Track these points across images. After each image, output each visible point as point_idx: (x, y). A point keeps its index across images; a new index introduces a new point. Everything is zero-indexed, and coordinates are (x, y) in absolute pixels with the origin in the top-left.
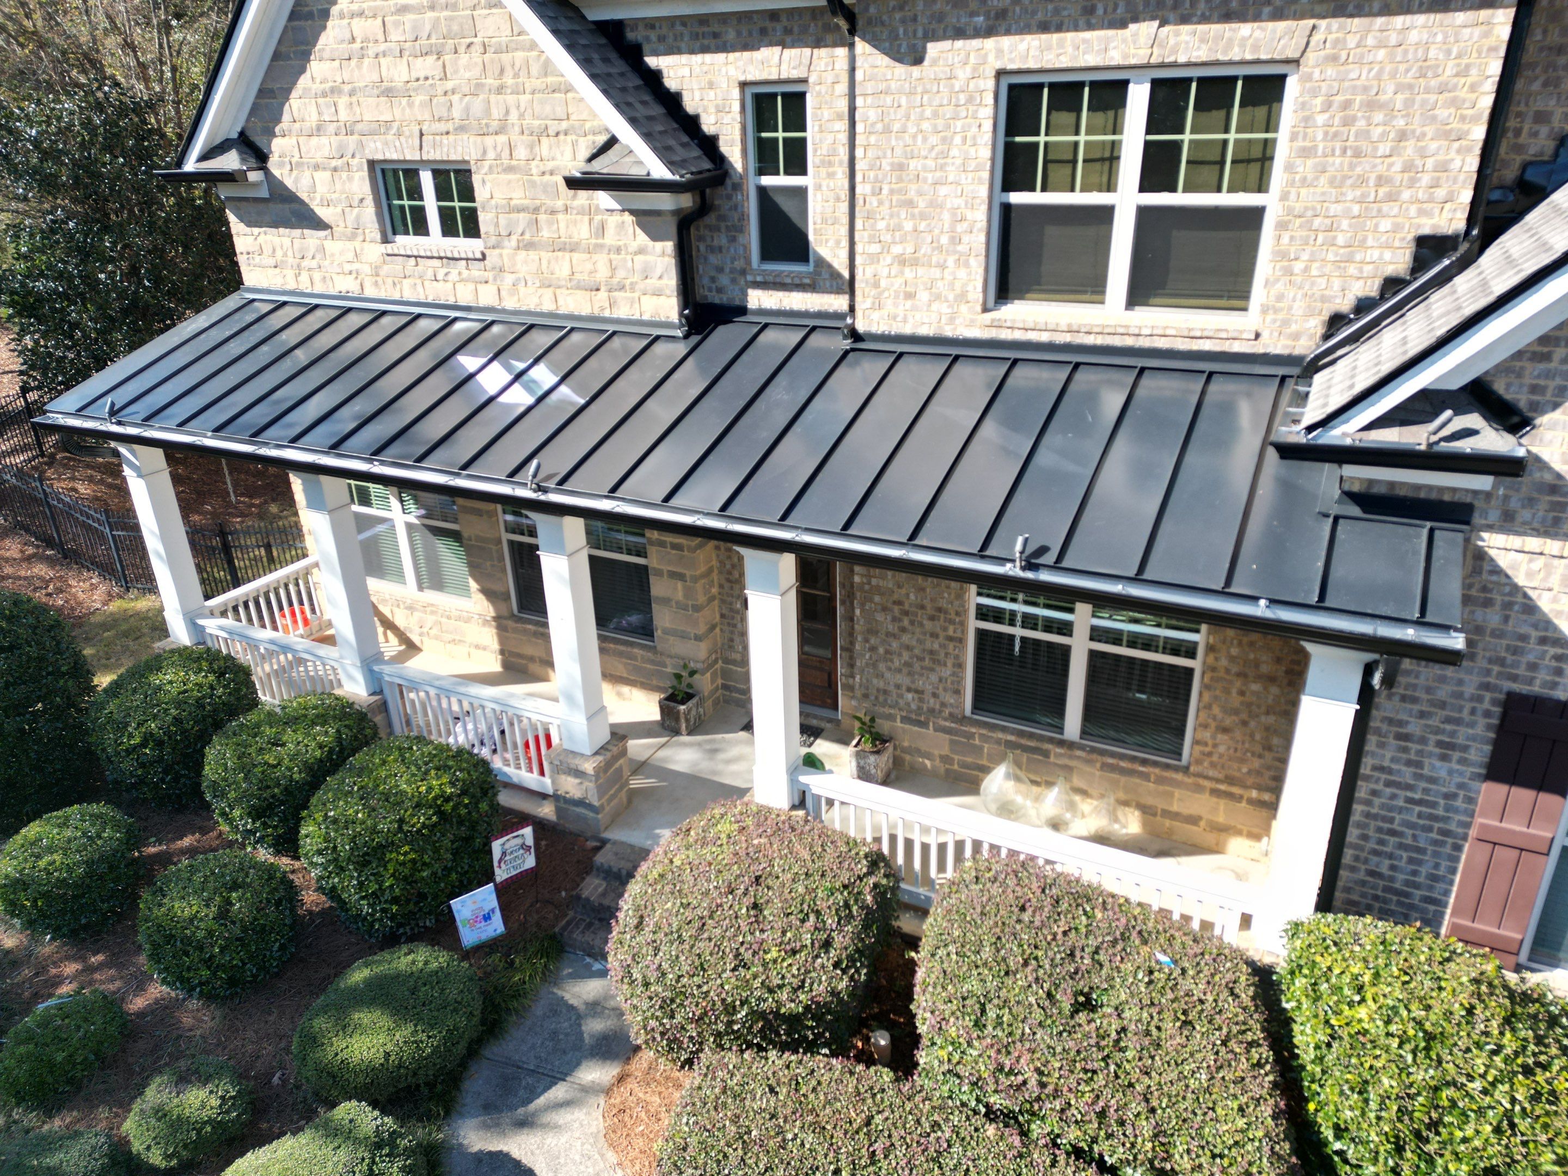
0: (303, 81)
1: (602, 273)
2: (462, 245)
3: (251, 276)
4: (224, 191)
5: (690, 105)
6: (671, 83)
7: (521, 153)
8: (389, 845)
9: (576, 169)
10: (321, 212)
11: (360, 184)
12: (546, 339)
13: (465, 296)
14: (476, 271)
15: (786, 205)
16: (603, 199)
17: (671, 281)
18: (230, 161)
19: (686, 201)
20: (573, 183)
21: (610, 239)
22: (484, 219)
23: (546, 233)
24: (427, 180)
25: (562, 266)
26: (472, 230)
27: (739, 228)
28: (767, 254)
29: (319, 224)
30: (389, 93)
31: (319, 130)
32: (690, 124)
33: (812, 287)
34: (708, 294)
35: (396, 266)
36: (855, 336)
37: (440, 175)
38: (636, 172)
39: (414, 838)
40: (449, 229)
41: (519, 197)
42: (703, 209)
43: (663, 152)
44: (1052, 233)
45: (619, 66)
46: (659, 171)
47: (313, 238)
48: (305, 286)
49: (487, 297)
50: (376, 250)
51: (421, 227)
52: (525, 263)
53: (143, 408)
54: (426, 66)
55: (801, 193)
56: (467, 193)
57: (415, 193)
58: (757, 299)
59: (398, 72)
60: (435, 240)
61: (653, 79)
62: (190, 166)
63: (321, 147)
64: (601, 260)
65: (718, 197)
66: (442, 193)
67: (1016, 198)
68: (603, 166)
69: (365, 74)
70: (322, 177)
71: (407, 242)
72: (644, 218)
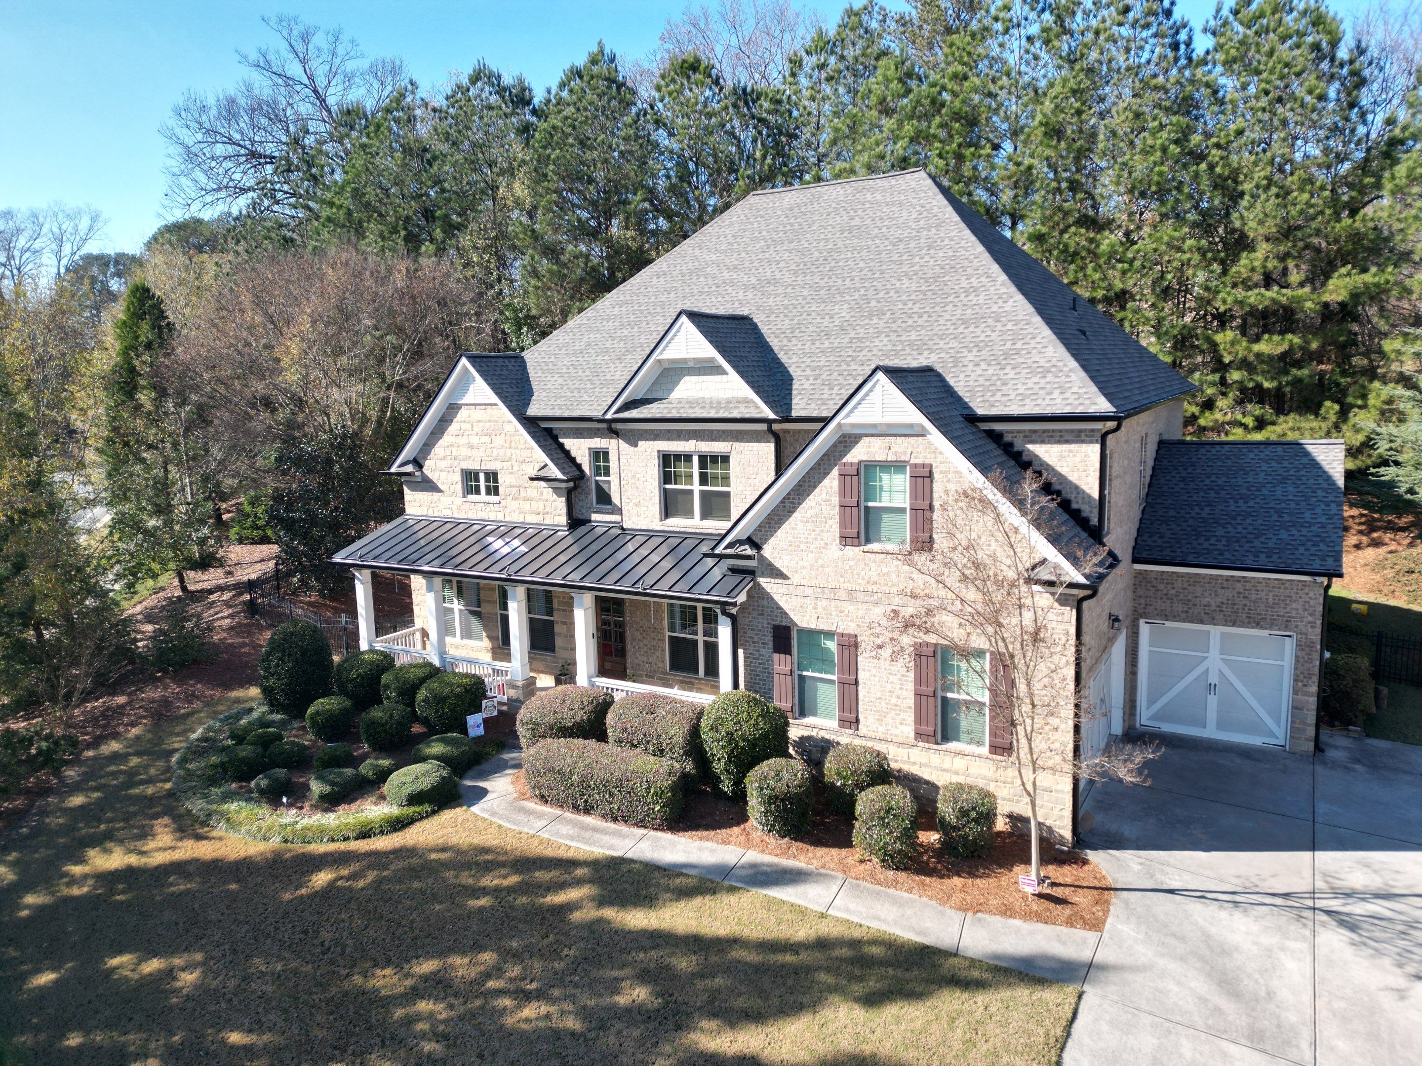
0: (441, 442)
1: (541, 508)
2: (493, 498)
3: (409, 510)
4: (403, 479)
5: (573, 454)
6: (567, 447)
7: (516, 468)
8: (447, 697)
9: (533, 473)
10: (441, 487)
11: (457, 477)
12: (520, 531)
13: (492, 517)
14: (497, 507)
15: (605, 486)
16: (543, 484)
17: (564, 511)
18: (409, 468)
19: (571, 484)
20: (531, 479)
21: (545, 497)
22: (501, 490)
23: (523, 494)
24: (482, 476)
25: (527, 506)
26: (496, 492)
27: (588, 493)
28: (598, 503)
29: (439, 490)
30: (471, 447)
31: (444, 458)
32: (573, 460)
33: (612, 513)
34: (577, 515)
35: (467, 506)
36: (622, 528)
37: (487, 474)
38: (552, 475)
39: (457, 696)
40: (488, 493)
41: (514, 483)
42: (576, 487)
43: (562, 469)
44: (679, 497)
45: (550, 441)
46: (560, 476)
47: (436, 495)
48: (430, 513)
49: (500, 517)
50: (459, 500)
51: (478, 492)
52: (514, 505)
53: (370, 556)
54: (486, 439)
55: (609, 482)
56: (496, 480)
57: (477, 480)
58: (595, 517)
59: (475, 440)
60: (483, 496)
61: (561, 446)
62: (393, 470)
63: (443, 464)
64: (541, 504)
65: (582, 484)
66: (487, 480)
67: (668, 486)
68: (542, 474)
69: (463, 440)
70: (443, 475)
71: (472, 497)
72: (556, 490)
